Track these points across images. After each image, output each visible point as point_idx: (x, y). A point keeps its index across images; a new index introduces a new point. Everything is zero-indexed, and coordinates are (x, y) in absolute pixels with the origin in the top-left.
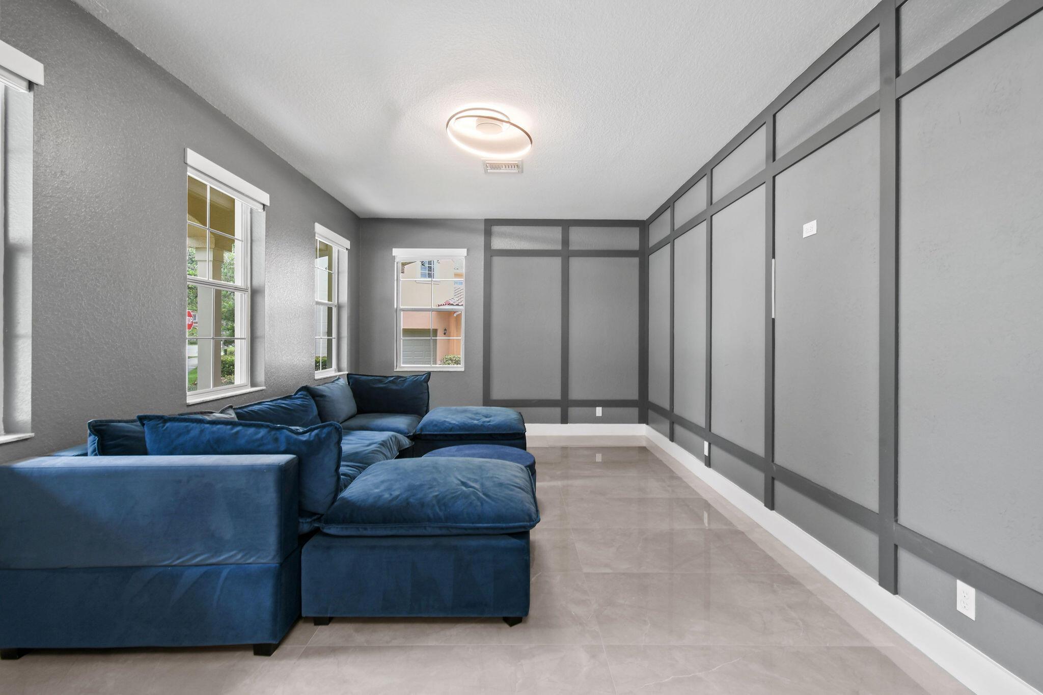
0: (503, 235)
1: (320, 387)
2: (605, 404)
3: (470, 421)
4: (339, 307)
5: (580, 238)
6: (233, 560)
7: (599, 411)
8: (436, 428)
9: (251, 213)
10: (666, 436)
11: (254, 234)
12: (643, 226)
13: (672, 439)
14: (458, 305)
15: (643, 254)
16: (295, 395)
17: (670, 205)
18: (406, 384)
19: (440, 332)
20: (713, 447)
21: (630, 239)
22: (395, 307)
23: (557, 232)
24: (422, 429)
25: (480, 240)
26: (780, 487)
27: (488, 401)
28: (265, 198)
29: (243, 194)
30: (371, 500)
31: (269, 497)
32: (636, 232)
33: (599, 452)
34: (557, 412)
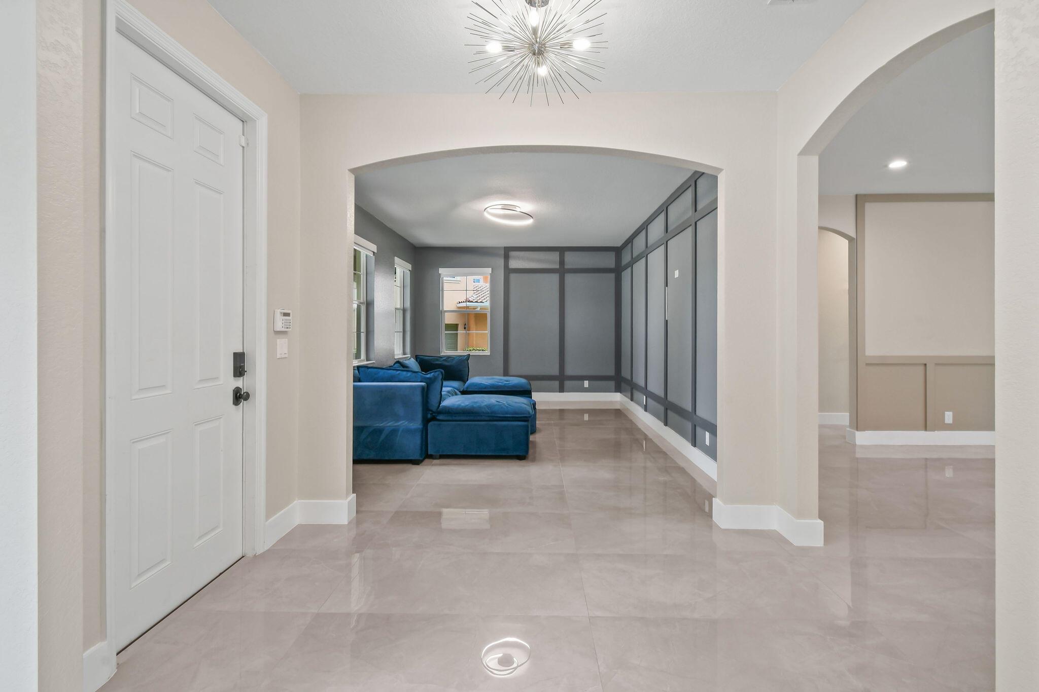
0: (518, 258)
1: (406, 362)
2: (590, 378)
3: (497, 383)
4: (405, 309)
5: (571, 260)
6: (404, 424)
7: (586, 384)
8: (476, 387)
9: (366, 257)
10: (629, 398)
11: (368, 270)
12: (617, 251)
13: (632, 400)
14: (476, 302)
15: (617, 271)
16: (394, 365)
17: (630, 241)
18: (454, 362)
19: (460, 327)
20: (649, 399)
21: (609, 261)
22: (441, 309)
23: (555, 256)
24: (467, 388)
25: (501, 262)
26: (670, 413)
27: (506, 373)
28: (374, 248)
29: (364, 247)
30: (456, 406)
32: (612, 255)
33: (586, 413)
34: (556, 384)
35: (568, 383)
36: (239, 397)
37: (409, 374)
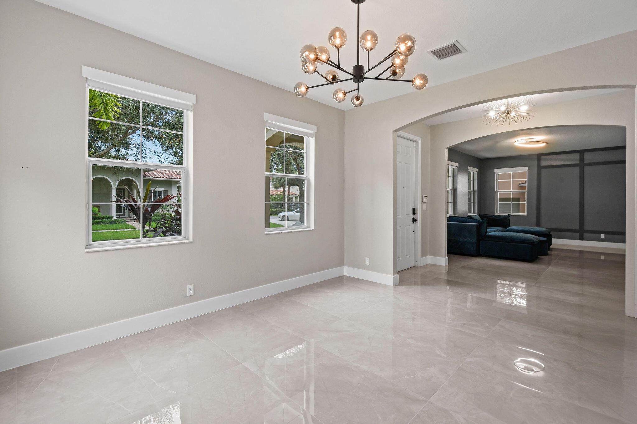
0: (548, 159)
1: (473, 217)
2: (606, 233)
4: (474, 192)
5: (588, 157)
6: (469, 240)
7: (603, 236)
8: (513, 230)
9: (453, 169)
11: (455, 173)
18: (501, 218)
22: (496, 190)
23: (577, 156)
24: (507, 230)
25: (535, 163)
28: (457, 165)
29: (452, 166)
30: (494, 235)
31: (475, 229)
33: (603, 255)
34: (577, 235)
35: (586, 235)
36: (414, 220)
37: (471, 220)
